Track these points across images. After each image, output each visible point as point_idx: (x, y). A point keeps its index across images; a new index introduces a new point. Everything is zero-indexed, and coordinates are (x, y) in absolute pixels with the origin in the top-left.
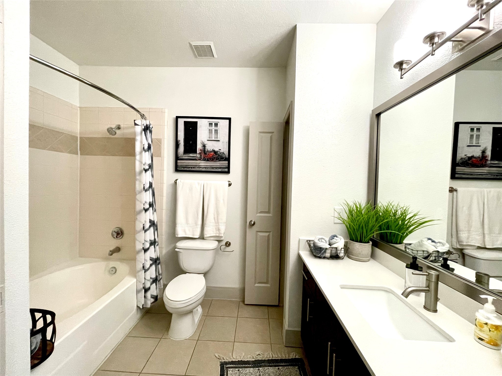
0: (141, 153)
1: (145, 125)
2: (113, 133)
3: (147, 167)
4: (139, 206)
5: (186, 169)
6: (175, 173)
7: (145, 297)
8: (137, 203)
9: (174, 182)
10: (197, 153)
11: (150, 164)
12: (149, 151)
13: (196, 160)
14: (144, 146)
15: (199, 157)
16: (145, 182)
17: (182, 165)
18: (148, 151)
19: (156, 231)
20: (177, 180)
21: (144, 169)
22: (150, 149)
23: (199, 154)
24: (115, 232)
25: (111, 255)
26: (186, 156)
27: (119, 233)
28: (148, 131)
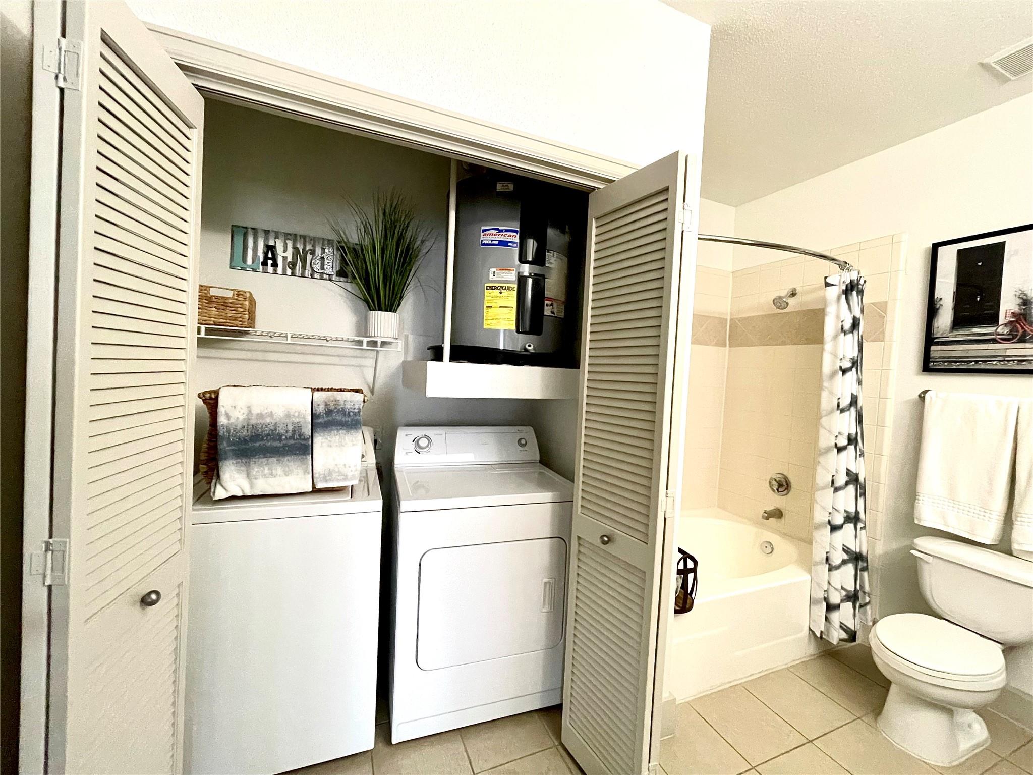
0: (836, 337)
1: (848, 281)
2: (783, 306)
3: (847, 364)
4: (826, 440)
5: (958, 365)
6: (923, 375)
7: (827, 618)
8: (822, 432)
9: (916, 396)
10: (998, 324)
11: (856, 358)
12: (854, 332)
13: (994, 341)
14: (844, 322)
15: (1005, 333)
16: (842, 394)
17: (944, 358)
18: (852, 332)
19: (860, 496)
20: (925, 392)
21: (841, 367)
22: (858, 327)
23: (1006, 325)
24: (775, 480)
25: (767, 519)
26: (960, 334)
27: (783, 486)
28: (854, 293)
